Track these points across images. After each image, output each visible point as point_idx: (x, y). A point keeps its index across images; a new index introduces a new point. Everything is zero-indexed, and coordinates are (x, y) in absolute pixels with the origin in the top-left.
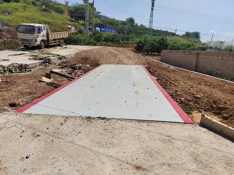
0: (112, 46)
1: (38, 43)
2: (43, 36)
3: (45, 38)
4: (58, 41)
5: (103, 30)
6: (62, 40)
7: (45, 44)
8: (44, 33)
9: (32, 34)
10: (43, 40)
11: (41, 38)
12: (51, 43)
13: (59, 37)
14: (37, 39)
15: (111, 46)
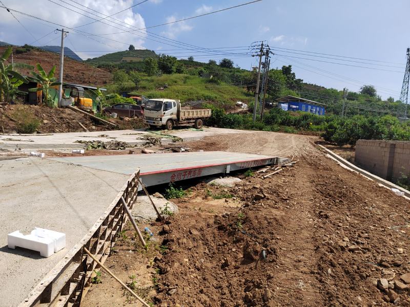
0: (293, 132)
1: (164, 122)
2: (172, 114)
3: (174, 117)
4: (194, 121)
5: (294, 108)
6: (200, 120)
7: (173, 124)
8: (174, 110)
9: (157, 111)
10: (170, 120)
11: (169, 117)
12: (182, 123)
13: (195, 116)
14: (163, 118)
15: (290, 133)
